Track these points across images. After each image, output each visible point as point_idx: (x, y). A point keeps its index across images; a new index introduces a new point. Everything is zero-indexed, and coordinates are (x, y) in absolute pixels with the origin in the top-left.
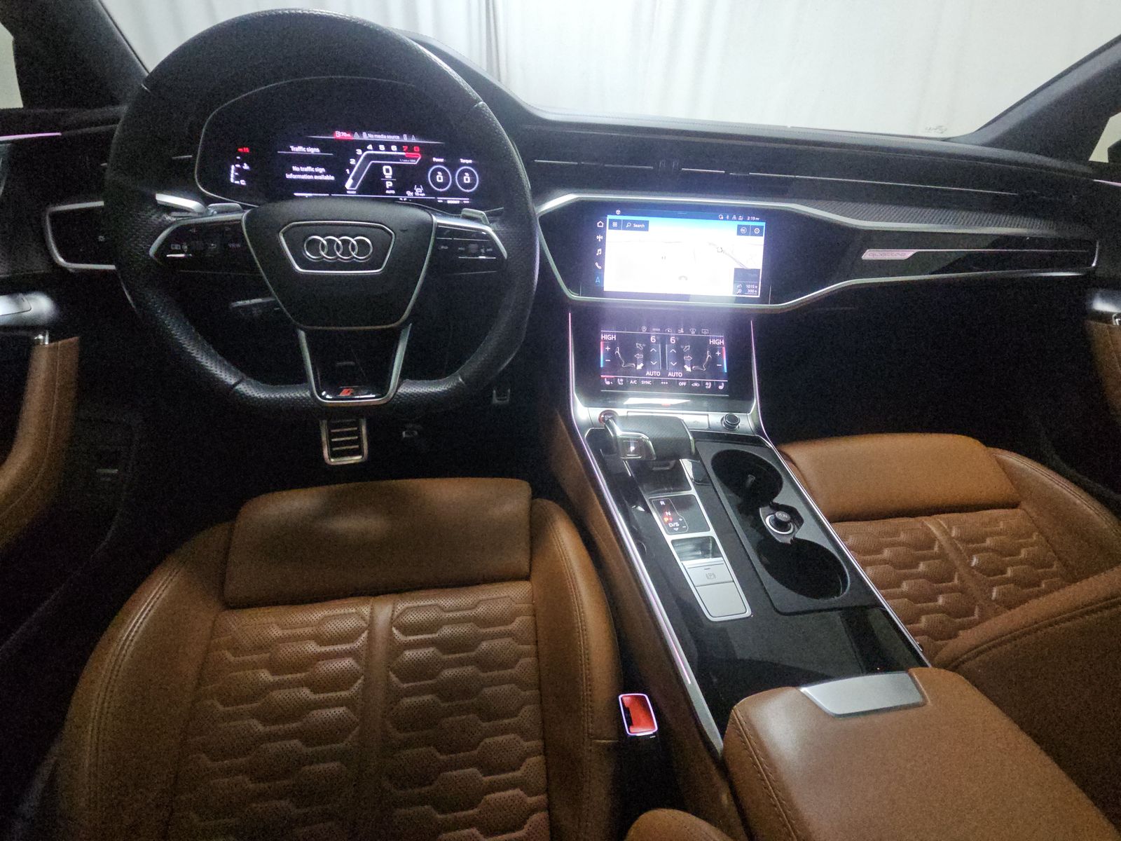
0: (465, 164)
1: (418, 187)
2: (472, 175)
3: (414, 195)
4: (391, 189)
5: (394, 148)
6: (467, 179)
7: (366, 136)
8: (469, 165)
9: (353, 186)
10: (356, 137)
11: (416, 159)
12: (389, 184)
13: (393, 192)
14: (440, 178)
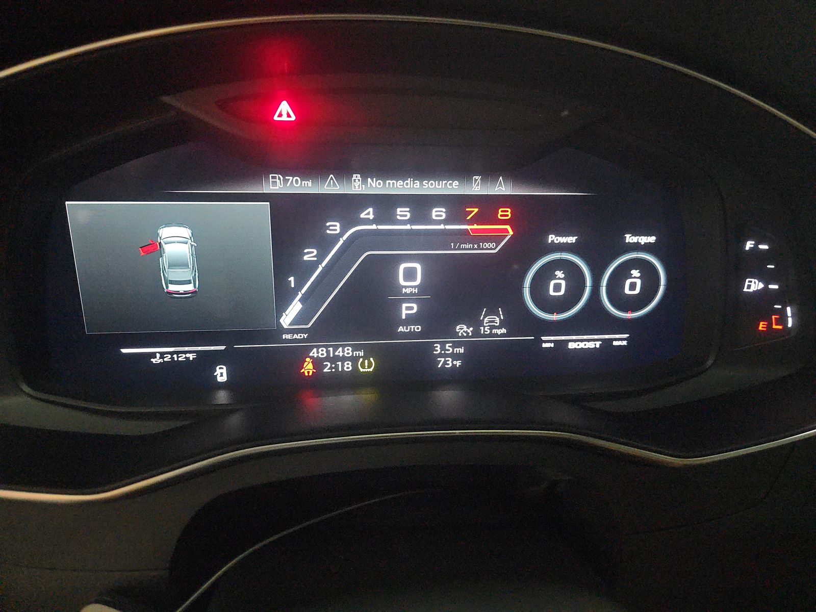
0: (637, 247)
1: (492, 311)
2: (649, 272)
3: (476, 333)
4: (411, 320)
5: (438, 213)
6: (633, 284)
7: (357, 185)
8: (647, 248)
9: (301, 318)
10: (331, 186)
11: (498, 240)
12: (408, 309)
13: (418, 328)
14: (558, 285)
